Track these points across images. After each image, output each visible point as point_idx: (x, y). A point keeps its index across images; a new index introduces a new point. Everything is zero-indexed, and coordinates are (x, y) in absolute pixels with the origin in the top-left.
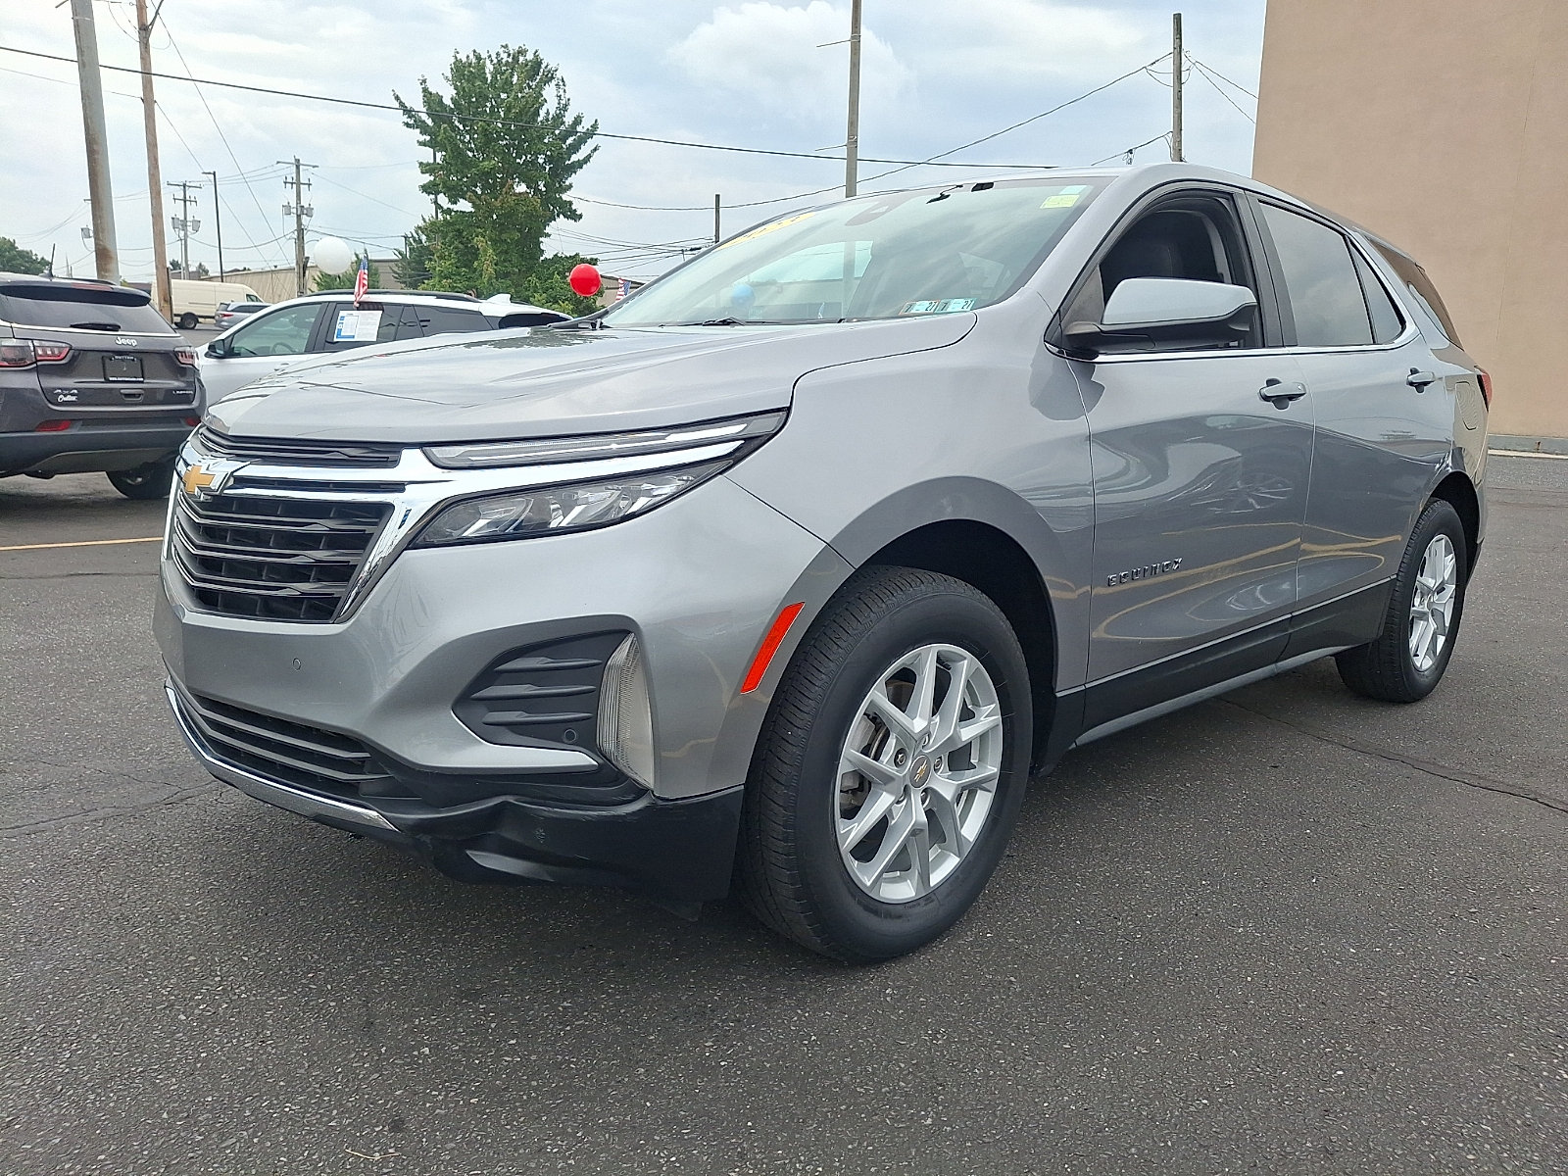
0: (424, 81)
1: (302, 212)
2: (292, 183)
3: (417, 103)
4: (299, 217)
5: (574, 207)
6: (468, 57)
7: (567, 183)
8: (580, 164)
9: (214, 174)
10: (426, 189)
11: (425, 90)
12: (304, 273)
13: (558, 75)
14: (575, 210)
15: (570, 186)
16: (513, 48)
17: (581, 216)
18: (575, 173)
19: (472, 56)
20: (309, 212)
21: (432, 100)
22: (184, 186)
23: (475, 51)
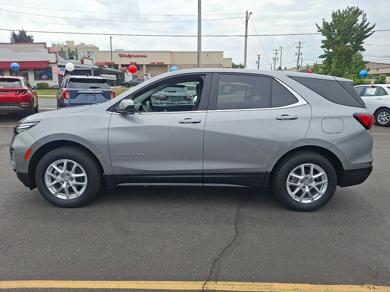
0: (324, 19)
1: (300, 54)
2: (298, 48)
3: (321, 26)
4: (299, 55)
5: (363, 48)
6: (337, 12)
7: (363, 42)
8: (368, 36)
9: (281, 47)
10: (322, 47)
11: (324, 22)
12: (298, 69)
13: (364, 12)
14: (364, 48)
15: (364, 42)
16: (350, 7)
17: (365, 50)
18: (366, 39)
19: (337, 11)
20: (301, 54)
21: (325, 24)
22: (276, 50)
23: (338, 9)
